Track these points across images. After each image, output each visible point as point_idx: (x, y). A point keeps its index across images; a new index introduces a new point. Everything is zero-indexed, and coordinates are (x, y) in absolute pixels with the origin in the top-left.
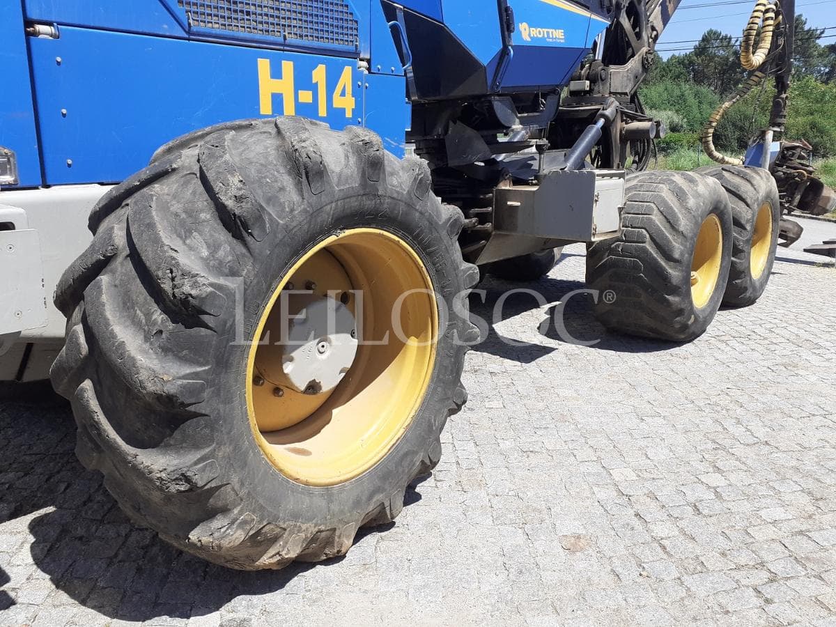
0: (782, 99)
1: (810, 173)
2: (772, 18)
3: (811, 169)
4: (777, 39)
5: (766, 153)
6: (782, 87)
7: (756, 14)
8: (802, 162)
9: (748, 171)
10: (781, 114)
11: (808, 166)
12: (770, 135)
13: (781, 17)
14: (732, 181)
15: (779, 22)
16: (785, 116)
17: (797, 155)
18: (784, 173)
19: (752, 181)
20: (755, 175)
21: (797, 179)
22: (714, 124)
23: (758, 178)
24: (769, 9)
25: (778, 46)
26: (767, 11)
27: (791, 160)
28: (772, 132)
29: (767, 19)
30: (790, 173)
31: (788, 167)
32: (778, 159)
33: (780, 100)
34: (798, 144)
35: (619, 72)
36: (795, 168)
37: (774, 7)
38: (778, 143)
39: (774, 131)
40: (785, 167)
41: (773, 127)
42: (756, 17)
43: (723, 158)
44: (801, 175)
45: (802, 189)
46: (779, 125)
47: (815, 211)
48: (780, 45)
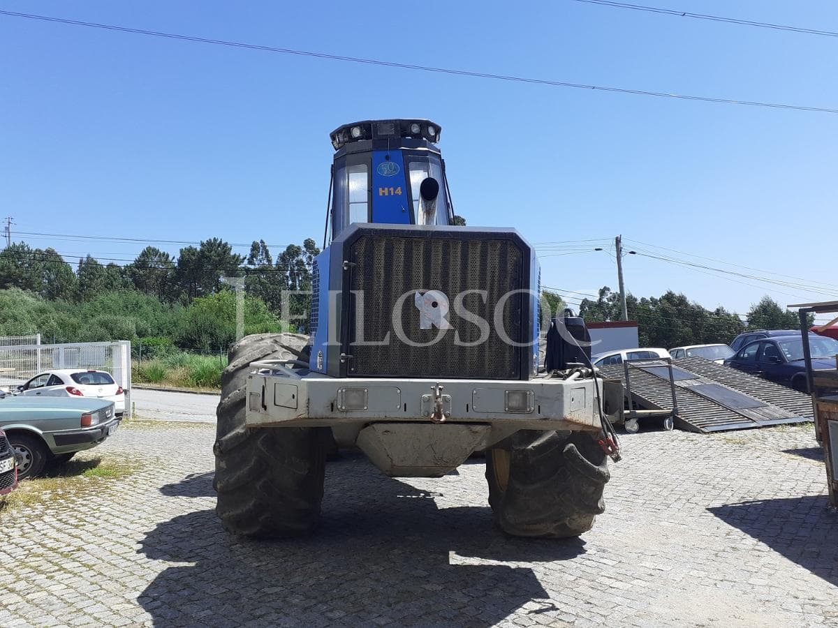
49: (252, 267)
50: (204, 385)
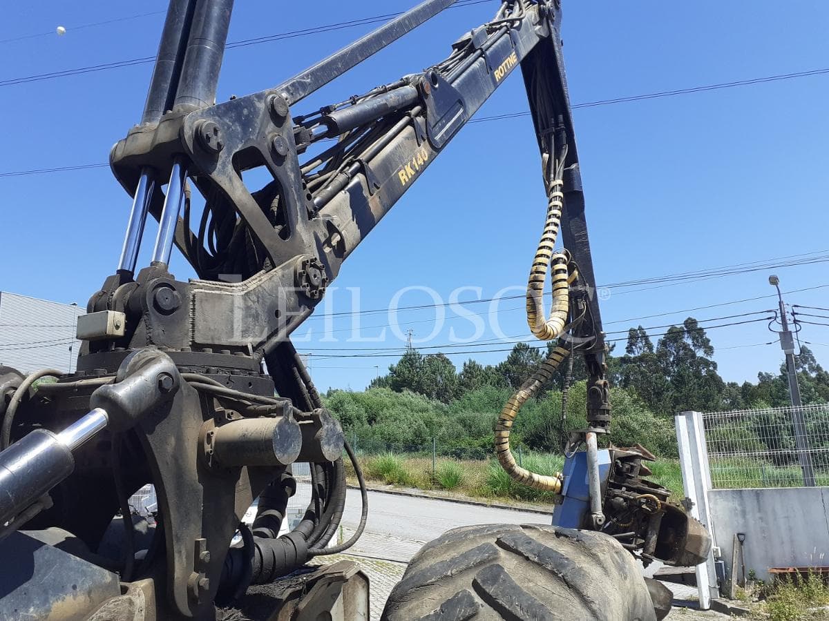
0: (599, 386)
1: (663, 497)
2: (564, 271)
3: (662, 491)
4: (577, 302)
5: (592, 468)
6: (595, 370)
7: (540, 260)
8: (646, 478)
9: (564, 549)
10: (602, 407)
11: (657, 486)
12: (592, 439)
13: (576, 272)
14: (524, 586)
15: (576, 279)
16: (608, 411)
17: (637, 470)
18: (626, 499)
19: (578, 582)
20: (583, 563)
21: (644, 506)
22: (509, 424)
23: (594, 571)
24: (559, 258)
25: (579, 312)
26: (555, 262)
27: (631, 478)
28: (595, 435)
29: (558, 272)
30: (635, 500)
31: (629, 489)
32: (611, 476)
33: (597, 388)
34: (635, 453)
35: (220, 296)
36: (641, 491)
37: (565, 258)
38: (606, 451)
39: (598, 434)
40: (624, 489)
41: (595, 427)
42: (540, 264)
43: (531, 477)
44: (650, 502)
45: (658, 525)
46: (603, 424)
47: (683, 560)
48: (582, 311)
49: (632, 356)
50: (500, 495)
